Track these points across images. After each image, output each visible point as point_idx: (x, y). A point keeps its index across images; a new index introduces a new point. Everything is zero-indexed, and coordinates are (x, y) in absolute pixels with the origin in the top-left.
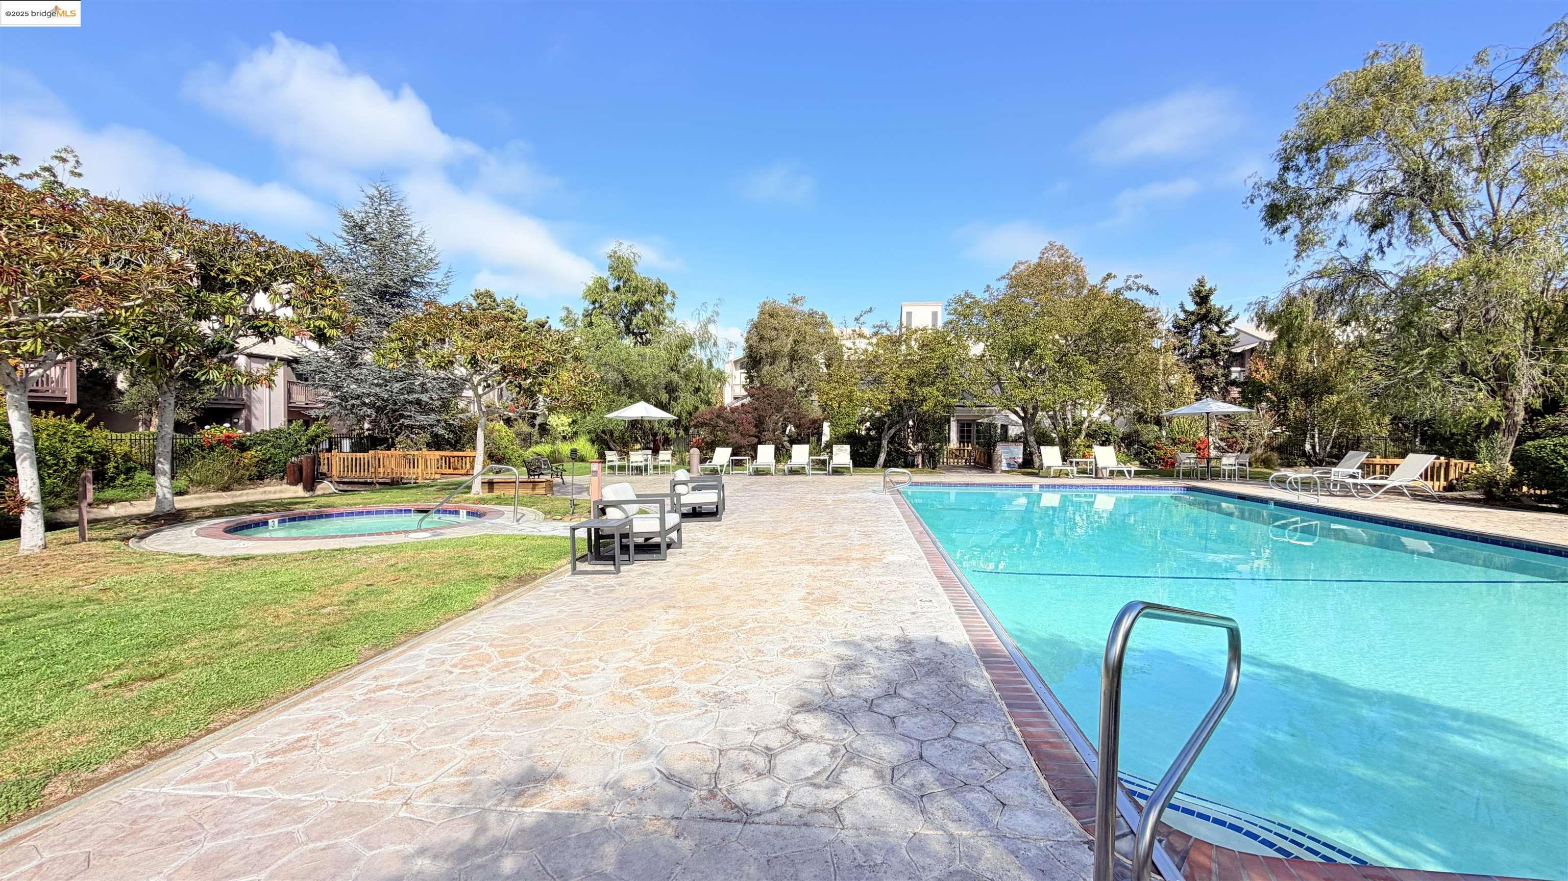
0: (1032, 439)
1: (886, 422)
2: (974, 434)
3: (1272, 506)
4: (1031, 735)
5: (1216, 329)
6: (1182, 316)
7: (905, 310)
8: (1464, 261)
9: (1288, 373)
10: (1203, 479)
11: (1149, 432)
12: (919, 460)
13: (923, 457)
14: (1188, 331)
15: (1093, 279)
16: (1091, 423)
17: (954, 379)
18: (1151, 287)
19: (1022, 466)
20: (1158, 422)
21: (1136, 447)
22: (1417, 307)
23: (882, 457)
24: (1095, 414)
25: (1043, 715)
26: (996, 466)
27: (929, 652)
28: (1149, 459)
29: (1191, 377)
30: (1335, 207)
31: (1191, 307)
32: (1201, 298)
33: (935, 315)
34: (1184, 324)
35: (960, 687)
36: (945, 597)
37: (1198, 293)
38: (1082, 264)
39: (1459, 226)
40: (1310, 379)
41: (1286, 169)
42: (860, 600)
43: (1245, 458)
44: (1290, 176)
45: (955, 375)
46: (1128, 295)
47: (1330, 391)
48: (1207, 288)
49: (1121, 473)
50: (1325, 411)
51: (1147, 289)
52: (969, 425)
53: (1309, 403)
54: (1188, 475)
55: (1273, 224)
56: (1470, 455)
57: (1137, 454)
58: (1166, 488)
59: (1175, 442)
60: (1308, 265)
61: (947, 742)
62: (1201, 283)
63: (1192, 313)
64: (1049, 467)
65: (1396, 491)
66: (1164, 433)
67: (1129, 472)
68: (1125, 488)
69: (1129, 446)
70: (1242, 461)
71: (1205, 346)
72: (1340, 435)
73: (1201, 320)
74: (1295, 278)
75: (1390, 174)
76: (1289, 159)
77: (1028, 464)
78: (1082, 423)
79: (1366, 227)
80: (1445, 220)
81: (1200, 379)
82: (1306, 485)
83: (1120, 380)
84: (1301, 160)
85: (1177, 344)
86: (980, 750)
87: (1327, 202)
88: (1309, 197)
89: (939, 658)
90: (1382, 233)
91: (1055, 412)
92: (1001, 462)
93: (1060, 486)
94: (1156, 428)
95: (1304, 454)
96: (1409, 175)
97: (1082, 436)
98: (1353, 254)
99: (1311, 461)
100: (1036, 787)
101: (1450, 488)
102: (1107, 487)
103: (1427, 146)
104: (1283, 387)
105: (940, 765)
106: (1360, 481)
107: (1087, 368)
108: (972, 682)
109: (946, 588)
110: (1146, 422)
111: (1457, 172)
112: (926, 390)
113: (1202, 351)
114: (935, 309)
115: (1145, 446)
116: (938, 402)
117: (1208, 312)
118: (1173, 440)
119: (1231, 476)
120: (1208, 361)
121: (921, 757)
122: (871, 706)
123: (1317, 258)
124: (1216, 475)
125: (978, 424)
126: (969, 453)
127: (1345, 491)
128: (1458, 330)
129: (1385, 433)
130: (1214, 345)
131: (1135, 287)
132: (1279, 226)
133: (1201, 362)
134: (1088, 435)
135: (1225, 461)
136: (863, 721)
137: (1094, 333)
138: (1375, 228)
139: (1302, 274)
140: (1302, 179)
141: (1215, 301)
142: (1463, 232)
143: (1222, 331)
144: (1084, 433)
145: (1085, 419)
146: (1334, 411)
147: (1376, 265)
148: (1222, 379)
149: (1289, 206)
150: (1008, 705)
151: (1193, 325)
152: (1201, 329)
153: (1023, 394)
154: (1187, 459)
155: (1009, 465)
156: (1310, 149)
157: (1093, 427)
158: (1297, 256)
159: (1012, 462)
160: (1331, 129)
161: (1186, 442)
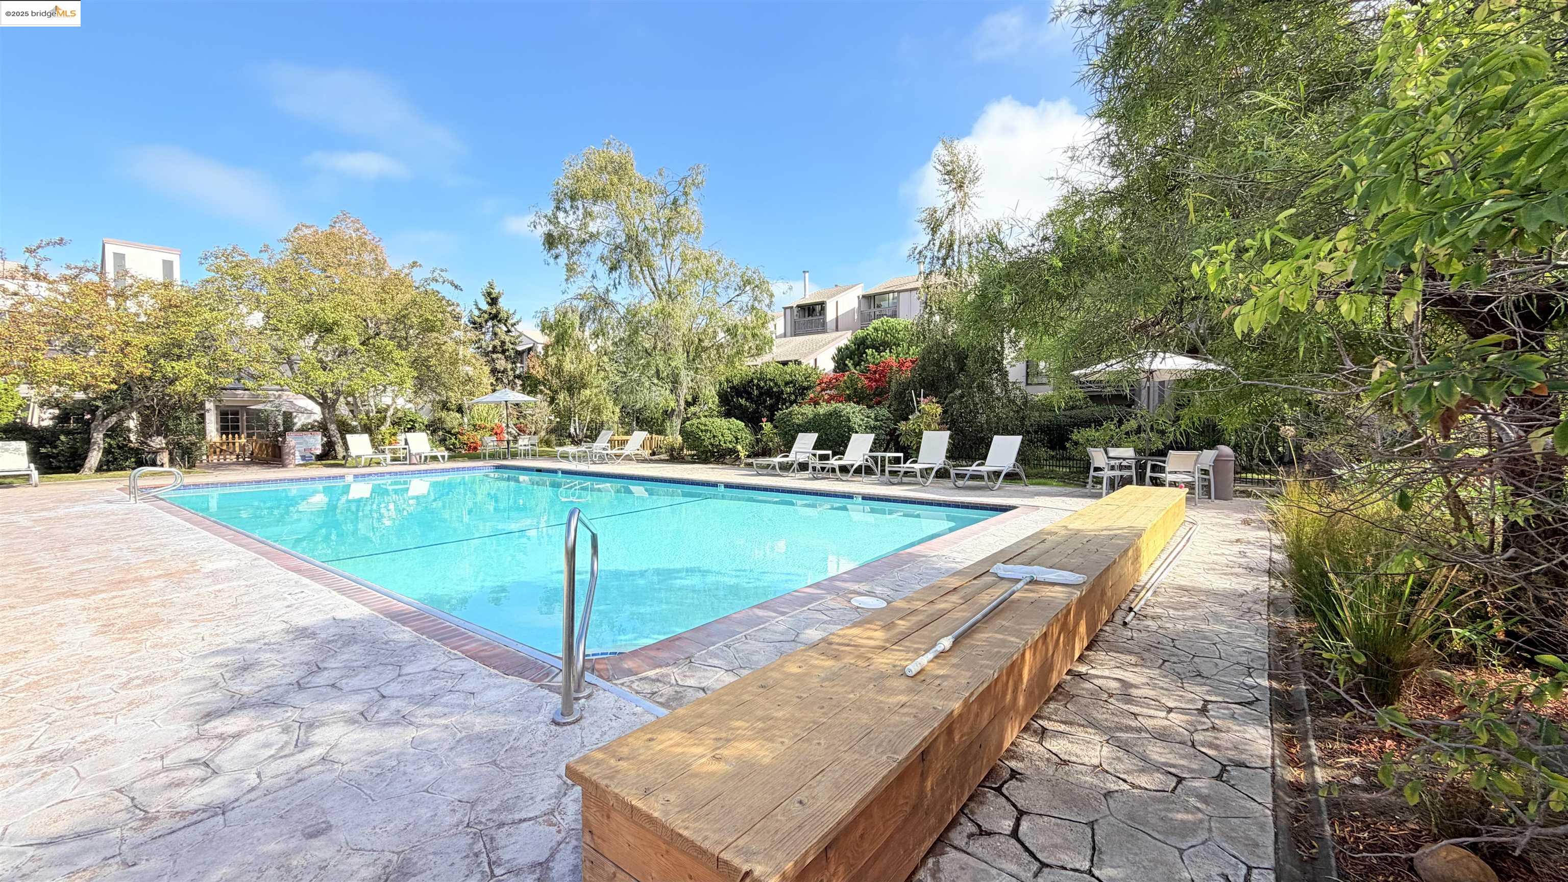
0: (333, 427)
1: (97, 407)
2: (243, 423)
3: (560, 474)
4: (468, 651)
5: (505, 329)
6: (476, 313)
7: (110, 250)
8: (657, 305)
9: (558, 371)
10: (505, 458)
11: (452, 419)
12: (164, 457)
13: (171, 454)
14: (481, 327)
15: (395, 263)
16: (397, 411)
17: (225, 354)
18: (456, 283)
19: (320, 458)
20: (460, 410)
21: (440, 433)
22: (636, 332)
23: (95, 457)
24: (400, 402)
25: (470, 637)
26: (288, 459)
27: (332, 630)
28: (454, 444)
29: (487, 369)
30: (588, 247)
31: (485, 307)
32: (492, 299)
33: (168, 266)
34: (479, 320)
35: (386, 643)
36: (317, 586)
37: (489, 294)
38: (381, 244)
39: (653, 279)
40: (572, 378)
41: (558, 208)
42: (200, 612)
43: (535, 439)
44: (561, 215)
45: (228, 347)
46: (434, 286)
47: (584, 386)
48: (496, 291)
49: (435, 458)
50: (582, 402)
51: (452, 284)
52: (236, 413)
53: (572, 395)
54: (492, 456)
55: (550, 249)
56: (661, 432)
57: (443, 441)
58: (479, 468)
59: (476, 428)
60: (574, 290)
61: (400, 679)
62: (491, 286)
63: (485, 312)
64: (359, 457)
65: (628, 458)
66: (466, 420)
67: (443, 457)
68: (444, 471)
69: (434, 432)
70: (533, 442)
71: (497, 343)
72: (592, 421)
73: (492, 319)
74: (565, 297)
75: (619, 233)
76: (559, 201)
77: (327, 455)
78: (386, 410)
79: (607, 268)
80: (646, 273)
81: (494, 371)
82: (582, 458)
83: (428, 368)
84: (567, 204)
85: (474, 338)
86: (434, 674)
87: (583, 242)
88: (572, 235)
89: (349, 631)
90: (615, 275)
91: (355, 398)
92: (294, 454)
93: (370, 475)
94: (458, 415)
95: (570, 435)
96: (629, 237)
97: (388, 423)
98: (601, 286)
99: (576, 442)
100: (490, 675)
101: (653, 454)
102: (420, 472)
103: (637, 220)
104: (555, 382)
105: (406, 693)
106: (609, 452)
107: (397, 354)
108: (395, 637)
109: (312, 577)
110: (448, 410)
111: (652, 243)
112: (179, 366)
113: (495, 347)
114: (168, 257)
115: (449, 432)
116: (199, 381)
117: (498, 312)
118: (474, 426)
119: (526, 454)
120: (500, 356)
121: (384, 697)
122: (299, 686)
123: (581, 284)
124: (514, 455)
125: (249, 412)
126: (243, 448)
127: (602, 459)
128: (655, 348)
129: (616, 419)
130: (503, 343)
131: (441, 280)
132: (553, 252)
133: (495, 356)
134: (394, 424)
135: (521, 442)
136: (298, 698)
137: (401, 318)
138: (613, 269)
139: (571, 295)
140: (569, 220)
141: (503, 304)
142: (655, 285)
143: (509, 331)
144: (389, 420)
145: (388, 406)
146: (588, 402)
147: (612, 296)
148: (510, 373)
149: (560, 238)
150: (438, 641)
151: (486, 321)
152: (493, 326)
153: (322, 377)
154: (490, 443)
155: (303, 458)
156: (573, 199)
157: (400, 414)
158: (567, 280)
159: (308, 454)
160: (585, 189)
161: (485, 427)
